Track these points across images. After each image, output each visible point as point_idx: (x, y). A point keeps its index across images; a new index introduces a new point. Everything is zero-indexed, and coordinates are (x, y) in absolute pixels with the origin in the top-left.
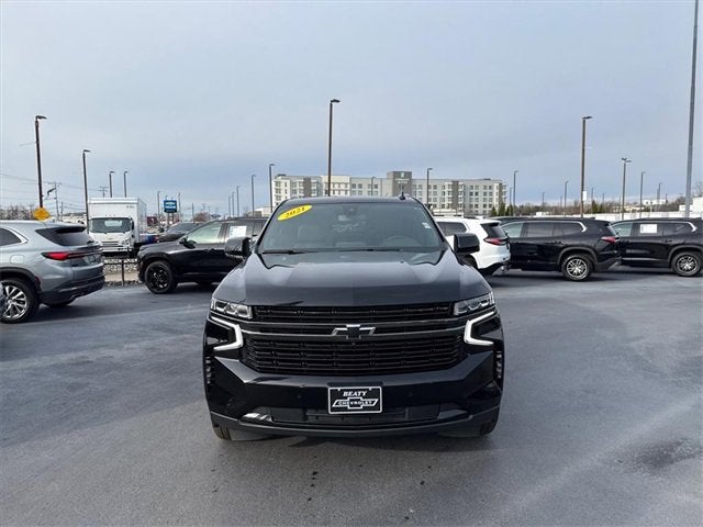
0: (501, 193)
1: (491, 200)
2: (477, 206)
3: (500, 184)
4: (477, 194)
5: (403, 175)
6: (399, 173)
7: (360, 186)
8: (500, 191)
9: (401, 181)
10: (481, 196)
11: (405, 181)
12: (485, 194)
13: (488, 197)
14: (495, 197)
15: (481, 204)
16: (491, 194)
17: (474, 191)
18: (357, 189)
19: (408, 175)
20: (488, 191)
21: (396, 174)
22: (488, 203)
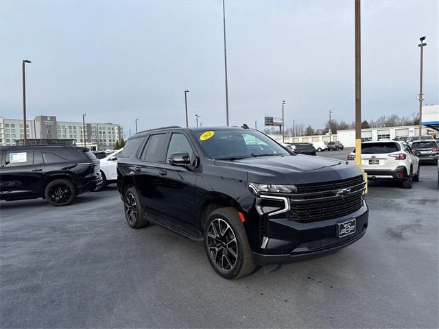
0: (120, 133)
1: (114, 137)
2: (105, 141)
3: (119, 127)
4: (104, 133)
5: (49, 119)
6: (46, 117)
7: (13, 126)
8: (119, 131)
9: (47, 123)
10: (107, 134)
11: (51, 123)
12: (110, 133)
13: (112, 135)
14: (117, 135)
15: (107, 139)
16: (114, 133)
17: (102, 131)
18: (10, 128)
19: (53, 118)
20: (111, 131)
21: (44, 118)
22: (112, 139)
